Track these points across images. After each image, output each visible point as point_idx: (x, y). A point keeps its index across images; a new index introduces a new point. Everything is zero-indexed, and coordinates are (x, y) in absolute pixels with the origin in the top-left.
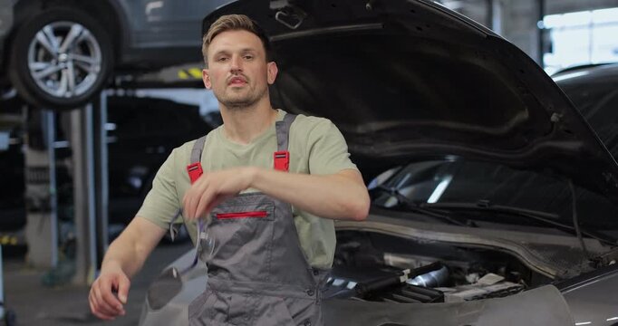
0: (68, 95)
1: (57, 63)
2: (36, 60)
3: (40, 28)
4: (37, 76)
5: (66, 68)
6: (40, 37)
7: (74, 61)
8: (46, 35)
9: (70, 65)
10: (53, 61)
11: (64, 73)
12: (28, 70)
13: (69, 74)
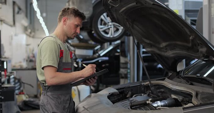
0: (112, 37)
1: (108, 26)
2: (101, 25)
3: (102, 14)
4: (101, 30)
5: (111, 27)
6: (102, 17)
7: (114, 25)
8: (104, 16)
9: (112, 26)
10: (107, 25)
11: (110, 29)
12: (98, 28)
13: (112, 30)
